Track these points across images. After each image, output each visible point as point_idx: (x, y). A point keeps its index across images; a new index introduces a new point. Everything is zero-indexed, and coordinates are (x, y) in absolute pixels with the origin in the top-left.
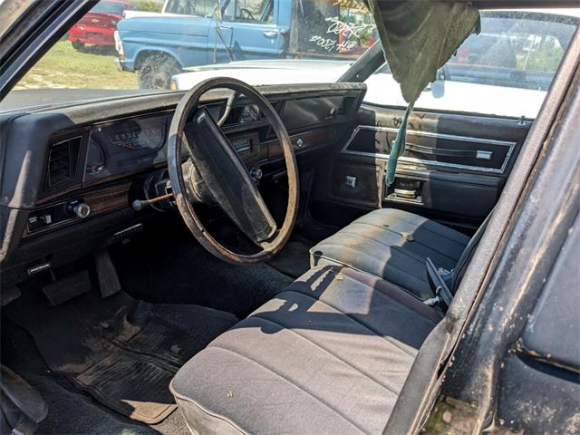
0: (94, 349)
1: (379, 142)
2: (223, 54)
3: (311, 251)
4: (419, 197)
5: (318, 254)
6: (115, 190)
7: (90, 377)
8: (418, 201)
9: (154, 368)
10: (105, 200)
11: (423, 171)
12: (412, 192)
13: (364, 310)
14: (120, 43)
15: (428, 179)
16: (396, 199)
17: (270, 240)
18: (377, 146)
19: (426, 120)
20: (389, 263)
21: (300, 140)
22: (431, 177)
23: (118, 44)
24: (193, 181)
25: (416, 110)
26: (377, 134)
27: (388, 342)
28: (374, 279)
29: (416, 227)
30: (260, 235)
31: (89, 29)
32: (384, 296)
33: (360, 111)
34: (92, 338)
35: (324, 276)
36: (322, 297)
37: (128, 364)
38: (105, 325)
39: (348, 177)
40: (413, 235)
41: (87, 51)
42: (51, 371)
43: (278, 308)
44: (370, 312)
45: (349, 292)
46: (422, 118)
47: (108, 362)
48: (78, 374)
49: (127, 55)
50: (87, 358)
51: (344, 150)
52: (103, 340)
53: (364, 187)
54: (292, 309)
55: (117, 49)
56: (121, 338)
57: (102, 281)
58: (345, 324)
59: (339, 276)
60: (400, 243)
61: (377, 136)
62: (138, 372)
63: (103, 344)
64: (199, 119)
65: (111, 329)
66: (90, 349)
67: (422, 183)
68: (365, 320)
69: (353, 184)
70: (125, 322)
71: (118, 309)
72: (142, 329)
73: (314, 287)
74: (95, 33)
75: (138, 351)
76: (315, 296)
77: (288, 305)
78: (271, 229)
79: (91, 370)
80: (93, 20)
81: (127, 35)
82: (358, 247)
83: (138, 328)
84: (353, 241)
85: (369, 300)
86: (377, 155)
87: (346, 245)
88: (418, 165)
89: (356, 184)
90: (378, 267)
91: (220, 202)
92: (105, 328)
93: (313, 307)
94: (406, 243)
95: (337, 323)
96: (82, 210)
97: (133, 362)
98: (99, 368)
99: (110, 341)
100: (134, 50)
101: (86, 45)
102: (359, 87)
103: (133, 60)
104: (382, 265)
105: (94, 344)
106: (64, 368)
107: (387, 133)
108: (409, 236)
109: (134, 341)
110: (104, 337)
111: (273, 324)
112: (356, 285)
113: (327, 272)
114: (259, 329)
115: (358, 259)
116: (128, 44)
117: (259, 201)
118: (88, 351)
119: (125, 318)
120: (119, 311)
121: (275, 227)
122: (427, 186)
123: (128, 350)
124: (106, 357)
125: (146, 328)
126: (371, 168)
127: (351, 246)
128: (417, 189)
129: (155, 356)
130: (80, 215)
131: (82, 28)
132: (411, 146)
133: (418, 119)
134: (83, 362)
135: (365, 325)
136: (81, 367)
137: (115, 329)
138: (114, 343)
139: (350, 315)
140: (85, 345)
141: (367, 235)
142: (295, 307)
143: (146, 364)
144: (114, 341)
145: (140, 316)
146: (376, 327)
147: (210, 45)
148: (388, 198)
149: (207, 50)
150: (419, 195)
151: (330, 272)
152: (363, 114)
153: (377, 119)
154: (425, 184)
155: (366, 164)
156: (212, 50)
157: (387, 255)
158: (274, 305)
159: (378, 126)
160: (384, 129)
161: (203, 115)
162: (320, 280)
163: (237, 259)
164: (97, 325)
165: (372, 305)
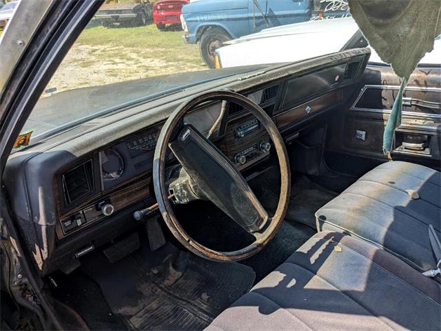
0: (145, 293)
1: (385, 100)
2: (261, 20)
3: (317, 215)
4: (427, 150)
5: (323, 218)
6: (136, 187)
7: (140, 319)
8: (427, 153)
9: (188, 314)
10: (128, 196)
11: (431, 125)
12: (420, 145)
13: (360, 287)
14: (185, 23)
15: (435, 134)
16: (404, 152)
17: (261, 231)
18: (384, 103)
19: (431, 76)
20: (391, 228)
21: (308, 107)
22: (438, 131)
23: (184, 24)
24: (190, 183)
25: (420, 66)
26: (383, 91)
27: (382, 323)
28: (373, 249)
29: (423, 182)
30: (252, 227)
31: (167, 13)
32: (383, 270)
33: (366, 71)
34: (145, 283)
35: (323, 247)
36: (321, 271)
37: (168, 308)
38: (155, 271)
39: (358, 131)
40: (419, 192)
41: (167, 29)
42: (112, 314)
43: (277, 284)
44: (367, 288)
45: (346, 265)
46: (427, 74)
47: (154, 305)
48: (131, 316)
49: (190, 32)
50: (139, 302)
51: (353, 107)
52: (153, 285)
53: (374, 140)
54: (289, 286)
55: (183, 28)
56: (167, 282)
57: (151, 238)
58: (340, 303)
59: (337, 248)
60: (404, 203)
61: (384, 94)
62: (175, 317)
63: (152, 288)
64: (184, 136)
65: (159, 275)
66: (142, 294)
67: (430, 136)
68: (361, 298)
69: (363, 138)
70: (171, 268)
71: (166, 256)
72: (183, 275)
73: (313, 260)
74: (171, 16)
75: (178, 295)
76: (313, 270)
77: (286, 281)
78: (263, 220)
79: (141, 313)
80: (169, 6)
81: (190, 16)
82: (361, 211)
83: (180, 274)
84: (356, 204)
85: (365, 275)
86: (384, 111)
87: (349, 209)
88: (425, 119)
89: (366, 137)
90: (379, 234)
91: (213, 201)
92: (154, 274)
93: (309, 283)
94: (411, 201)
95: (332, 302)
96: (107, 210)
97: (172, 306)
98: (147, 312)
99: (157, 285)
100: (195, 27)
101: (166, 25)
102: (362, 53)
103: (194, 35)
104: (383, 231)
105: (146, 289)
106: (122, 311)
107: (393, 91)
108: (414, 194)
109: (176, 286)
110: (154, 282)
111: (270, 302)
112: (354, 258)
113: (327, 243)
114: (257, 308)
115: (360, 225)
116: (190, 23)
117: (250, 195)
118: (140, 295)
119: (170, 264)
120: (167, 258)
121: (266, 218)
122: (434, 140)
123: (170, 294)
124: (154, 300)
125: (185, 274)
126: (379, 123)
127: (354, 211)
128: (424, 142)
129: (189, 302)
130: (106, 214)
131: (163, 14)
132: (418, 102)
133: (423, 75)
134: (136, 305)
135: (360, 304)
136: (135, 310)
137: (163, 275)
138: (161, 288)
139: (346, 292)
140: (138, 289)
141: (372, 196)
142: (293, 282)
143: (182, 310)
144: (161, 285)
145: (182, 264)
146: (372, 306)
147: (251, 15)
148: (397, 151)
149: (248, 18)
150: (428, 147)
151: (330, 243)
152: (369, 74)
153: (382, 79)
154: (432, 137)
155: (375, 119)
156: (252, 18)
157: (390, 219)
158: (273, 279)
159: (384, 84)
160: (389, 87)
161: (188, 131)
162: (320, 251)
163: (226, 259)
164: (149, 272)
165: (370, 280)
